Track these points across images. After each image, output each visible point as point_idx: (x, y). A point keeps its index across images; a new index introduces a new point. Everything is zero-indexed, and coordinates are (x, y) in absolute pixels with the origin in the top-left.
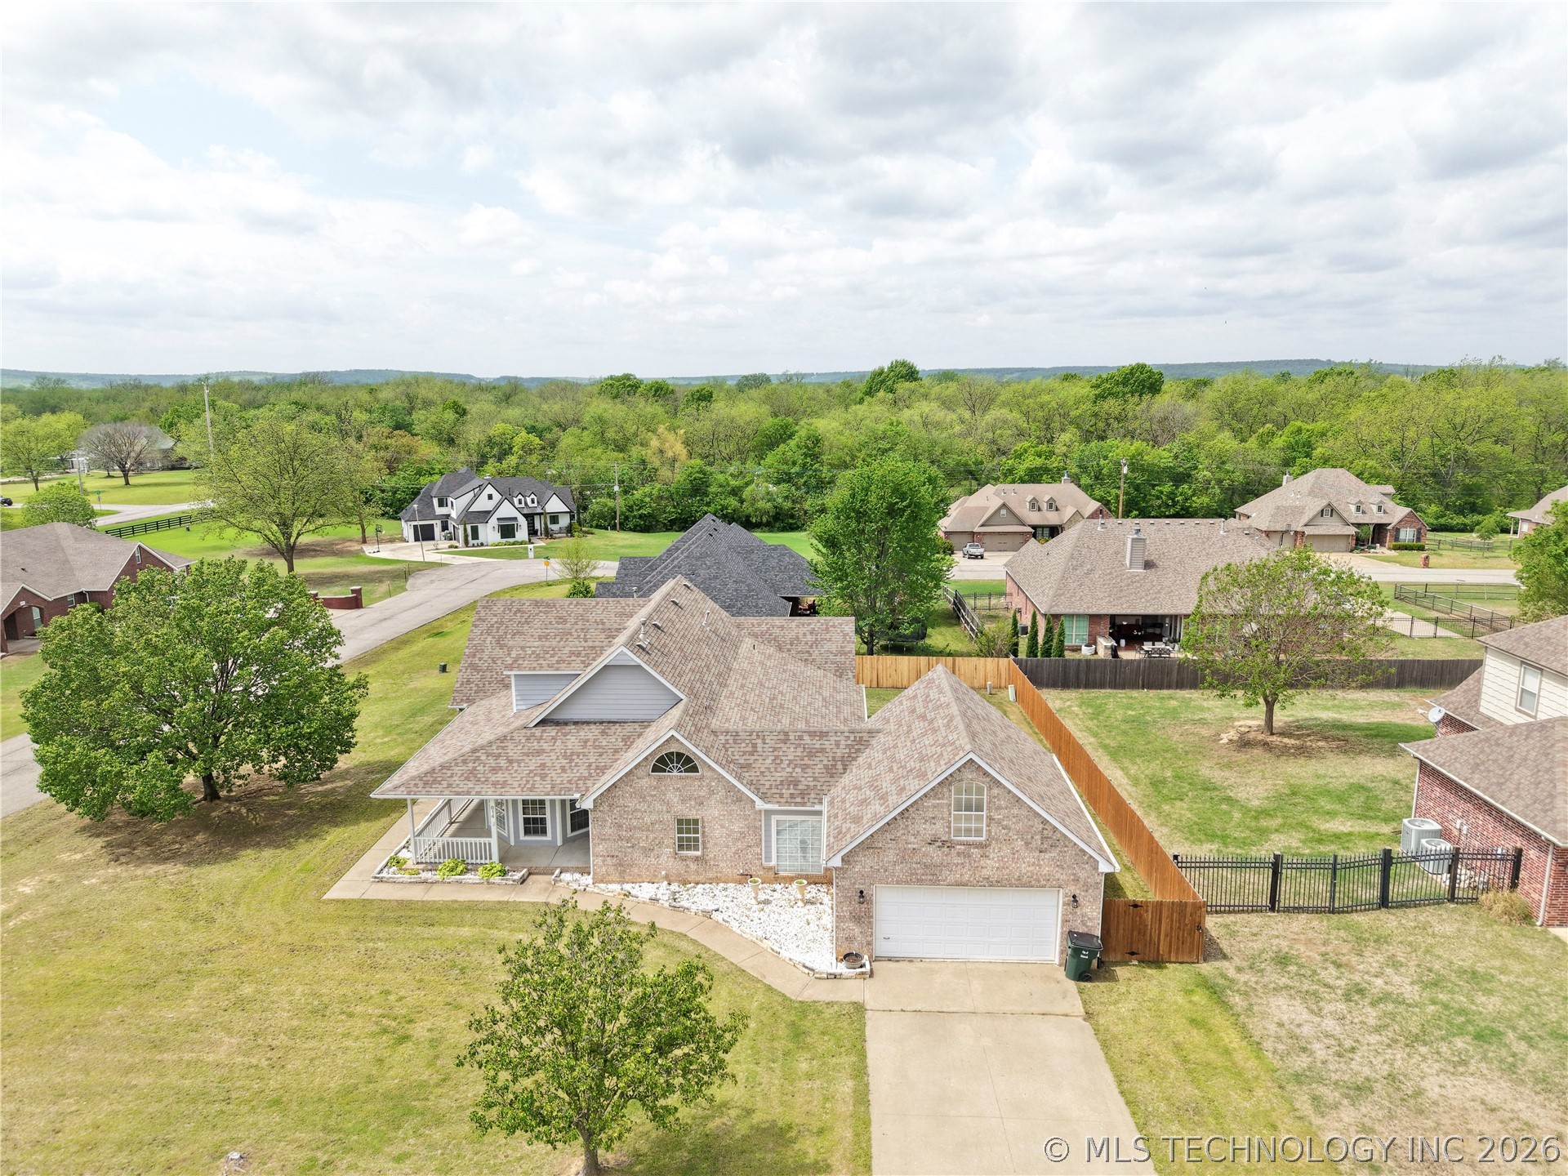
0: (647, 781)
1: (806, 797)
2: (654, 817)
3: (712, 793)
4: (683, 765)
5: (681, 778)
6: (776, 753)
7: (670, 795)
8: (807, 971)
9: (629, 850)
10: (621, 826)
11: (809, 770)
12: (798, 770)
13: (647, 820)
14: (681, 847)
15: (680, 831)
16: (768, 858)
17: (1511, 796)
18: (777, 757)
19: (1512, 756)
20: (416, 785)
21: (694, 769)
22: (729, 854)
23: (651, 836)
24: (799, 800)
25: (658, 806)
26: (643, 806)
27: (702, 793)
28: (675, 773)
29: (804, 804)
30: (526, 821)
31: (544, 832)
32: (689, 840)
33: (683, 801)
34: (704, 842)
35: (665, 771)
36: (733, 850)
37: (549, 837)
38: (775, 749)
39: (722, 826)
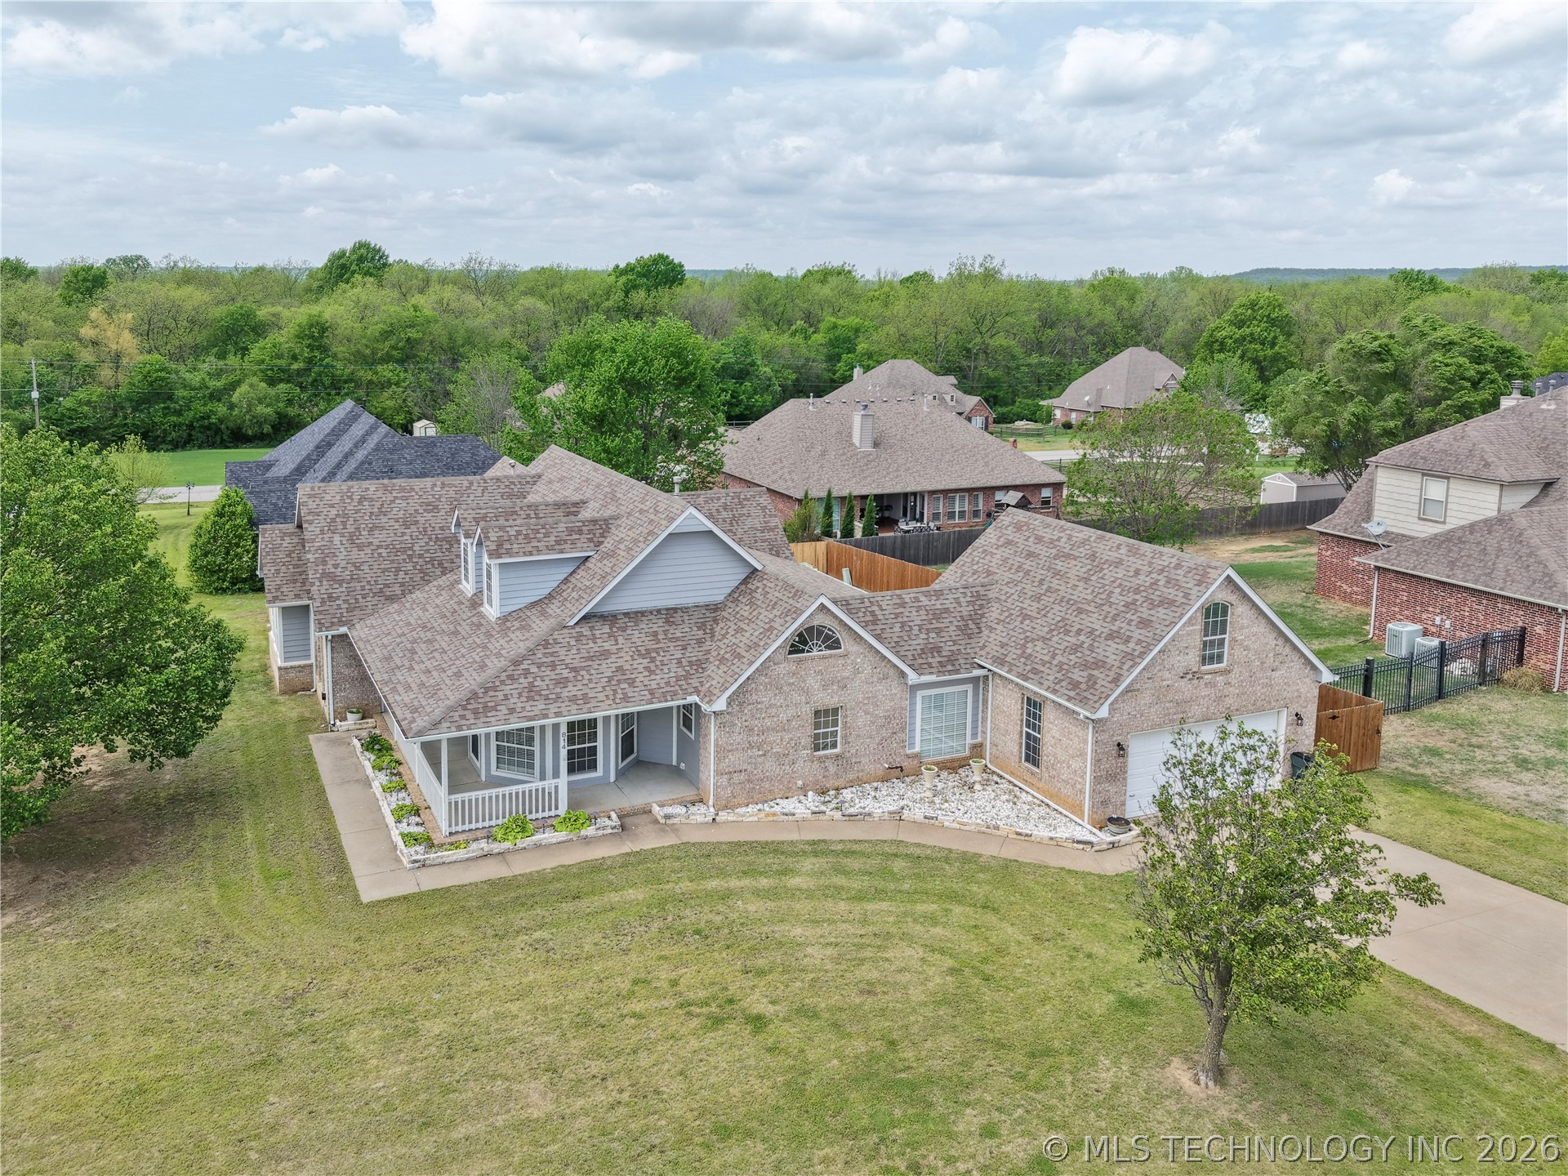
0: (783, 668)
1: (956, 663)
2: (791, 712)
3: (857, 672)
4: (823, 642)
5: (824, 657)
6: (900, 620)
7: (810, 681)
8: (1081, 846)
9: (760, 760)
10: (752, 730)
11: (943, 634)
12: (933, 635)
13: (783, 717)
14: (817, 748)
15: (817, 726)
16: (912, 745)
17: (1506, 582)
18: (903, 625)
19: (1485, 549)
20: (463, 717)
21: (836, 645)
22: (872, 746)
23: (787, 737)
24: (950, 667)
25: (796, 698)
26: (779, 700)
27: (846, 674)
28: (815, 653)
29: (957, 672)
30: (571, 754)
31: (593, 766)
32: (825, 735)
33: (825, 687)
34: (845, 737)
35: (803, 651)
36: (877, 740)
37: (600, 772)
38: (897, 616)
39: (867, 713)
